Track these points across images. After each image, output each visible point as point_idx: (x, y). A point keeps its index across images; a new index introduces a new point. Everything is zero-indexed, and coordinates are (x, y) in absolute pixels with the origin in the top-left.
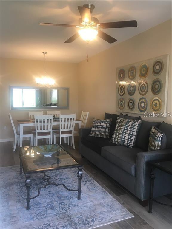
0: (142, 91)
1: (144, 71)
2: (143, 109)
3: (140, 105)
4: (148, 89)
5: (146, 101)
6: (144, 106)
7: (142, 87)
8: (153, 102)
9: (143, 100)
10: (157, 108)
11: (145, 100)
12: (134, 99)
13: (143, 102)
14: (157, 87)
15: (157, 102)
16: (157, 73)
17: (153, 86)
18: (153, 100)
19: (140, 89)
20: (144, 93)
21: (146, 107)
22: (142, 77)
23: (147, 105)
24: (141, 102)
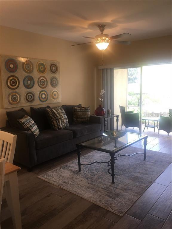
0: (42, 85)
1: (42, 68)
2: (44, 99)
3: (40, 96)
4: (47, 83)
5: (47, 93)
6: (45, 97)
7: (41, 81)
8: (53, 93)
9: (44, 92)
10: (57, 97)
11: (46, 91)
12: (33, 92)
13: (44, 94)
14: (54, 82)
15: (55, 93)
16: (54, 72)
17: (51, 81)
18: (53, 91)
19: (39, 83)
20: (44, 86)
21: (47, 98)
22: (41, 73)
23: (48, 96)
24: (42, 94)
